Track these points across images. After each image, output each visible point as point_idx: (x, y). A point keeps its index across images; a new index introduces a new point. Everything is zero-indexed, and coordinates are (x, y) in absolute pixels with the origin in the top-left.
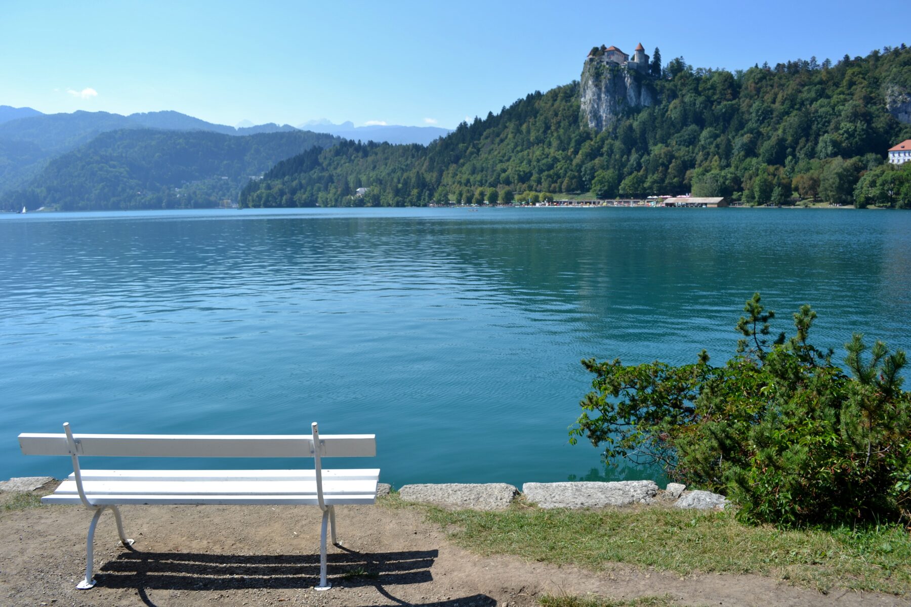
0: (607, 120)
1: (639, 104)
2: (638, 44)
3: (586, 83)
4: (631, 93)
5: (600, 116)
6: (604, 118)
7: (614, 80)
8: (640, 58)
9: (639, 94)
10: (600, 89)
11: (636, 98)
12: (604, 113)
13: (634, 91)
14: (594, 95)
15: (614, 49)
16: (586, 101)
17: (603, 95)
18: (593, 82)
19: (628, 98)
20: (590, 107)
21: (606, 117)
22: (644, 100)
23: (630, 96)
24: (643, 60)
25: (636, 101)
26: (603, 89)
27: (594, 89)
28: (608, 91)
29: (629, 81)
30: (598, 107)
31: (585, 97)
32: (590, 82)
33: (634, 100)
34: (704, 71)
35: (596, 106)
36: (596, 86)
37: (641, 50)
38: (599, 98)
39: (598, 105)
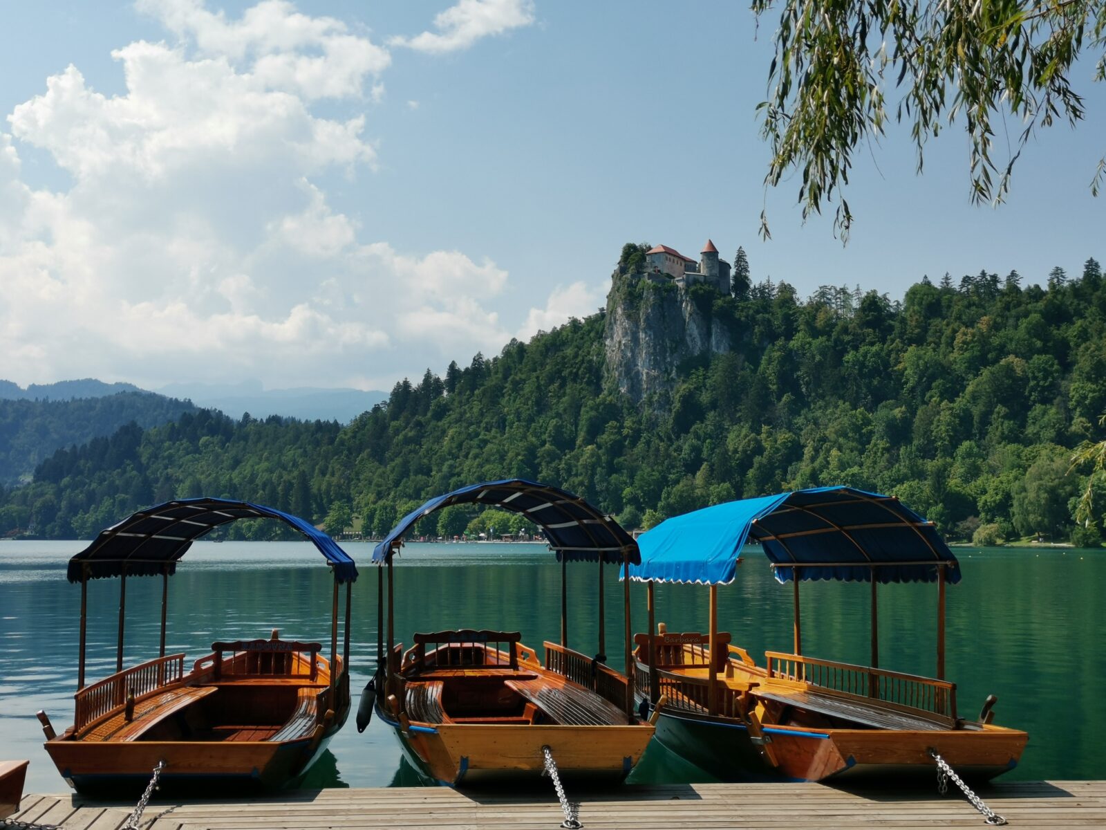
0: (651, 379)
1: (708, 349)
2: (707, 242)
3: (613, 312)
4: (693, 330)
5: (638, 373)
6: (644, 377)
7: (661, 306)
8: (710, 268)
9: (707, 335)
10: (636, 323)
11: (701, 340)
12: (643, 368)
13: (698, 327)
14: (627, 333)
15: (663, 250)
16: (615, 343)
17: (642, 335)
18: (624, 309)
19: (688, 339)
20: (619, 355)
21: (647, 373)
22: (717, 343)
23: (691, 336)
24: (716, 271)
25: (703, 344)
26: (642, 324)
27: (626, 324)
28: (649, 326)
29: (689, 308)
30: (633, 356)
31: (612, 338)
32: (620, 311)
33: (699, 343)
34: (833, 291)
35: (629, 355)
36: (629, 317)
37: (712, 254)
38: (635, 340)
39: (632, 351)
